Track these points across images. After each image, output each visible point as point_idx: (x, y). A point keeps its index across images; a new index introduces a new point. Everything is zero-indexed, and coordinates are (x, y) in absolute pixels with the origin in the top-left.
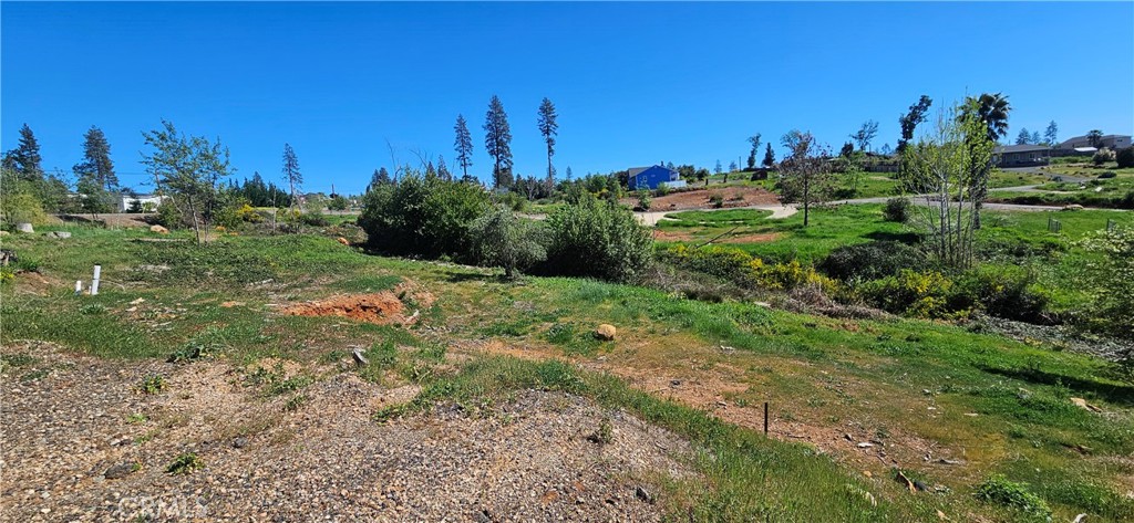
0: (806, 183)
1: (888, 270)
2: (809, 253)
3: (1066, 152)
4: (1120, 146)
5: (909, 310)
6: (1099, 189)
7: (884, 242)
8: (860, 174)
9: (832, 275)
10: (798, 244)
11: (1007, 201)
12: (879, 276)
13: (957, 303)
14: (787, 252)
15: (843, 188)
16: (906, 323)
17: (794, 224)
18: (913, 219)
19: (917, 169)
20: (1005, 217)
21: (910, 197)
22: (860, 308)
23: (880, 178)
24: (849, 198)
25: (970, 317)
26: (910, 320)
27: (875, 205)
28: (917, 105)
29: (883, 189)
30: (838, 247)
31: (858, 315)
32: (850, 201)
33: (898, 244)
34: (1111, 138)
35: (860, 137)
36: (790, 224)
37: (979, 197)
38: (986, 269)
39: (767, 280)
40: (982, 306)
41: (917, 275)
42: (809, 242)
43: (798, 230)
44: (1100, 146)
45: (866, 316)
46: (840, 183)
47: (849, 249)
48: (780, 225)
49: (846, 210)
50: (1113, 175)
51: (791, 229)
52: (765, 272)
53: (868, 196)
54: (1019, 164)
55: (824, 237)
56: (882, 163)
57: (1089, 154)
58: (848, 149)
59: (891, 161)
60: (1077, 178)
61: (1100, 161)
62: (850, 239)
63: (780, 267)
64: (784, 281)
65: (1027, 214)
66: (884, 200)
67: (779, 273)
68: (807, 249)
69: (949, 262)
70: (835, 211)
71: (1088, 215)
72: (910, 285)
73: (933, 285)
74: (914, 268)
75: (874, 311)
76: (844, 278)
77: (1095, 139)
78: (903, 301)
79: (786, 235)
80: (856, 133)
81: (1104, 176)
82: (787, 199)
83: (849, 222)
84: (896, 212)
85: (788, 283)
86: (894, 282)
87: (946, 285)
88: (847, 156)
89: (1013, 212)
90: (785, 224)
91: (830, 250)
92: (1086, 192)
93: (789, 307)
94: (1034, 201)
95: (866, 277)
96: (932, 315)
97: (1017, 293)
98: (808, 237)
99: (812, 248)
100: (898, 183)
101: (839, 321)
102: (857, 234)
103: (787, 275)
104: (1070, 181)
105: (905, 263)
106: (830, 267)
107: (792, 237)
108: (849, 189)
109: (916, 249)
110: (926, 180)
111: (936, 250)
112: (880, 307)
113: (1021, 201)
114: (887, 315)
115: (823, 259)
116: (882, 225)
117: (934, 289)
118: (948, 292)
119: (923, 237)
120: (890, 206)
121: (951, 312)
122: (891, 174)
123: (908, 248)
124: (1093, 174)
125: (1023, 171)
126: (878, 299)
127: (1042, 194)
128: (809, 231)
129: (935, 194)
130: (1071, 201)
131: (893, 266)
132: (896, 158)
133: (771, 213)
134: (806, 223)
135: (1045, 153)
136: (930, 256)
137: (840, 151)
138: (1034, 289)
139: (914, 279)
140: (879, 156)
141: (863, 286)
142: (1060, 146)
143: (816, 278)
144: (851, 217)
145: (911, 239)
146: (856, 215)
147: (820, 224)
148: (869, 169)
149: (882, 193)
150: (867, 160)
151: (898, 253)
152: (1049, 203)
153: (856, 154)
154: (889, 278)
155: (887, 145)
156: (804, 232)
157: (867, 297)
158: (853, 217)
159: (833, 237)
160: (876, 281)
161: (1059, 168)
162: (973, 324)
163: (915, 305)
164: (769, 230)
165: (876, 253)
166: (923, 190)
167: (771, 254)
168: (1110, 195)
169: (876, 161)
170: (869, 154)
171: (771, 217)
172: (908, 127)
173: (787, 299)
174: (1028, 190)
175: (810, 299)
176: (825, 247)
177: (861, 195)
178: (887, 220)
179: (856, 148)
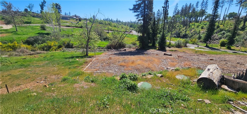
0: (13, 18)
1: (44, 42)
2: (20, 39)
3: (72, 18)
4: (79, 18)
5: (50, 50)
6: (77, 25)
7: (42, 35)
8: (31, 18)
9: (29, 44)
10: (15, 37)
11: (65, 26)
12: (42, 43)
13: (60, 47)
14: (12, 39)
15: (27, 21)
16: (50, 53)
17: (12, 31)
18: (47, 29)
19: (45, 18)
20: (65, 29)
21: (45, 24)
22: (39, 51)
23: (37, 19)
24: (30, 24)
25: (62, 49)
26: (51, 52)
27: (38, 26)
28: (43, 2)
29: (39, 22)
30: (29, 37)
31: (38, 53)
32: (30, 25)
33: (45, 35)
34: (78, 16)
35: (29, 7)
36: (11, 31)
37: (59, 25)
38: (63, 39)
39: (5, 49)
40: (64, 47)
41: (50, 42)
42: (19, 36)
43: (15, 32)
44: (76, 17)
45: (41, 53)
46: (26, 20)
47: (32, 37)
48: (7, 31)
49: (29, 27)
50: (79, 23)
51: (12, 32)
52: (4, 46)
53: (36, 24)
54: (66, 19)
55: (24, 34)
56: (37, 15)
57: (75, 18)
58: (26, 10)
59: (39, 15)
60: (74, 22)
61: (77, 20)
62: (32, 35)
63: (9, 44)
64: (12, 48)
65: (68, 29)
66: (39, 25)
67: (10, 46)
68: (19, 38)
69: (57, 39)
70: (26, 27)
71: (77, 29)
72: (49, 44)
73: (54, 44)
74: (50, 41)
75: (42, 52)
76: (33, 45)
77: (76, 16)
78: (49, 48)
79: (10, 34)
80: (28, 6)
81: (78, 23)
82: (8, 23)
83: (31, 30)
84: (43, 28)
85: (14, 48)
86: (46, 44)
87: (57, 44)
88: (27, 12)
89: (66, 28)
90: (9, 31)
91: (27, 38)
92: (76, 25)
93: (16, 55)
94: (69, 26)
95: (39, 44)
96: (55, 50)
97: (69, 43)
98: (19, 34)
99: (21, 38)
100: (42, 21)
101: (33, 56)
102: (34, 33)
103: (13, 46)
104: (74, 23)
105: (47, 40)
106: (28, 42)
107: (13, 35)
108: (29, 21)
109: (49, 36)
110: (48, 21)
111: (54, 36)
112: (44, 50)
113: (67, 26)
114: (46, 52)
115: (25, 40)
116: (40, 31)
117: (55, 45)
118: (57, 45)
119: (50, 33)
120: (41, 26)
121: (59, 49)
122: (40, 18)
123: (48, 36)
124: (76, 22)
125: (67, 20)
126: (43, 49)
127: (70, 25)
128: (18, 33)
129: (51, 24)
130: (74, 27)
131: (45, 41)
132: (40, 14)
133: (2, 27)
134: (17, 30)
135: (69, 17)
136: (53, 38)
137: (24, 10)
138: (71, 42)
139: (50, 43)
140: (36, 13)
141: (38, 46)
142: (71, 16)
143: (24, 46)
144: (31, 29)
145: (48, 34)
146: (33, 28)
147: (22, 31)
148: (34, 16)
149: (39, 23)
150: (33, 14)
151: (46, 38)
152: (71, 27)
153: (29, 12)
154: (44, 43)
155: (38, 11)
156: (17, 33)
157: (40, 48)
158: (32, 29)
159: (27, 34)
160: (41, 45)
161: (72, 21)
162: (63, 50)
163: (52, 49)
164: (3, 33)
165: (40, 38)
166: (48, 23)
167: (5, 40)
168: (79, 26)
169: (35, 15)
170: (33, 12)
171: (2, 29)
172: (42, 6)
173: (14, 53)
174: (68, 24)
175: (23, 52)
176: (25, 37)
177: (33, 23)
178: (41, 30)
179: (29, 10)
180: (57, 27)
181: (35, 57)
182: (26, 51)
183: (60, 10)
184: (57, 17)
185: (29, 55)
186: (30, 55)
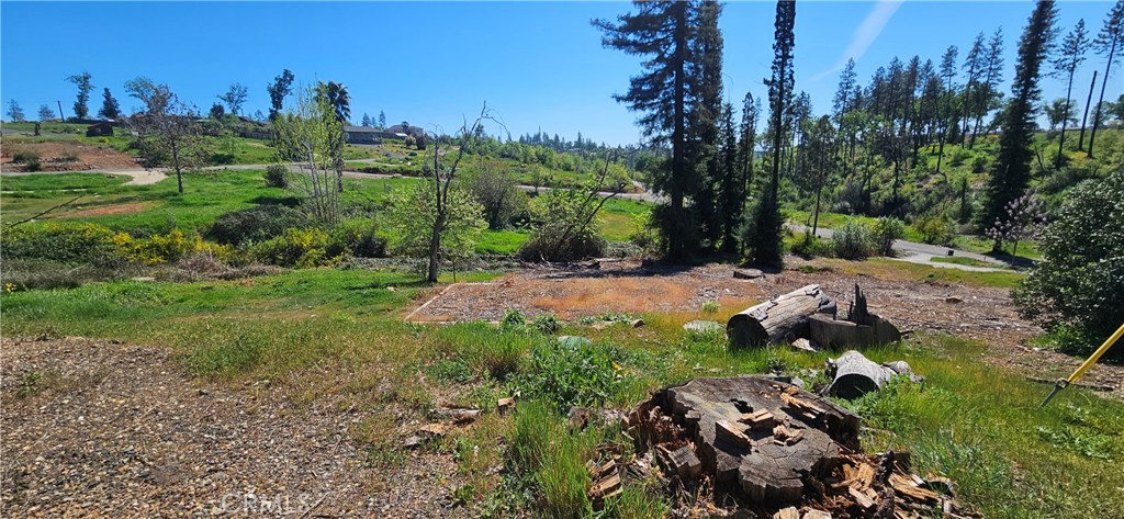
0: (173, 145)
1: (276, 231)
2: (192, 222)
3: (389, 135)
4: (419, 135)
5: (298, 263)
6: (409, 163)
7: (269, 206)
8: (236, 139)
9: (221, 241)
10: (175, 213)
11: (359, 170)
12: (268, 237)
13: (334, 251)
14: (164, 222)
15: (220, 153)
16: (296, 273)
17: (166, 191)
18: (292, 184)
19: (288, 139)
20: (358, 183)
21: (286, 164)
22: (255, 267)
23: (257, 145)
24: (227, 163)
25: (343, 260)
26: (302, 270)
27: (256, 172)
28: (281, 77)
29: (261, 155)
30: (223, 213)
31: (253, 274)
32: (229, 167)
33: (282, 207)
34: (413, 128)
35: (230, 99)
36: (161, 191)
37: (338, 165)
38: (348, 223)
39: (142, 255)
40: (350, 251)
41: (300, 232)
42: (190, 211)
43: (174, 197)
44: (408, 134)
45: (263, 273)
46: (215, 147)
47: (236, 214)
48: (145, 192)
49: (227, 176)
50: (415, 154)
51: (163, 197)
52: (138, 246)
53: (248, 163)
54: (365, 142)
55: (206, 204)
56: (257, 130)
57: (403, 138)
58: (217, 110)
59: (265, 129)
60: (397, 154)
61: (409, 143)
62: (236, 205)
63: (157, 238)
64: (165, 254)
65: (372, 181)
66: (263, 167)
67: (158, 247)
68: (188, 217)
69: (324, 221)
70: (215, 176)
71: (405, 181)
72: (296, 241)
73: (313, 240)
74: (298, 227)
75: (268, 268)
76: (235, 243)
77: (405, 128)
78: (293, 256)
79: (158, 204)
80: (224, 95)
81: (412, 154)
82: (151, 162)
83: (231, 189)
84: (276, 179)
85: (171, 255)
86: (281, 240)
87: (324, 239)
88: (219, 118)
89: (364, 179)
90: (153, 192)
91: (216, 218)
92: (403, 166)
93: (178, 278)
94: (375, 171)
95: (256, 239)
96: (317, 264)
97: (370, 238)
98: (187, 205)
99: (194, 216)
100: (274, 151)
101: (237, 281)
102: (242, 200)
103: (168, 247)
104: (395, 157)
105: (290, 224)
106: (218, 233)
107: (167, 206)
108: (226, 154)
109: (298, 211)
110: (297, 150)
111: (314, 211)
112: (273, 263)
113: (368, 170)
114: (280, 269)
115: (208, 227)
116: (265, 190)
117: (316, 243)
118: (326, 244)
119: (302, 200)
120: (269, 173)
121: (330, 259)
122: (267, 142)
123: (291, 210)
124: (405, 153)
125: (368, 147)
126: (271, 257)
127: (379, 165)
128: (187, 198)
129: (305, 163)
130: (396, 171)
131: (280, 227)
132: (269, 126)
133: (130, 178)
134: (181, 190)
135: (379, 135)
136: (310, 216)
137: (209, 112)
138: (379, 234)
139: (299, 236)
140: (252, 122)
141: (255, 248)
142: (387, 130)
143: (204, 247)
144: (233, 183)
145: (292, 202)
146: (238, 181)
147: (199, 191)
148: (244, 135)
149: (262, 159)
150: (241, 125)
151: (283, 216)
152: (385, 173)
153: (228, 117)
154: (277, 237)
155: (259, 112)
156: (181, 200)
157: (260, 257)
158: (236, 183)
159: (217, 204)
160: (267, 242)
161: (388, 147)
162: (345, 264)
163: (303, 258)
164: (131, 199)
165: (263, 216)
166: (295, 158)
167: (141, 227)
168: (415, 168)
169: (251, 127)
170: (242, 119)
171: (130, 183)
172: (277, 95)
173: (173, 270)
174: (371, 163)
175: (201, 267)
176: (209, 215)
177: (240, 161)
178: (270, 186)
179: (228, 111)
180: (330, 173)
181: (241, 284)
182: (212, 265)
183: (343, 108)
184: (330, 137)
185: (220, 278)
186: (227, 278)
